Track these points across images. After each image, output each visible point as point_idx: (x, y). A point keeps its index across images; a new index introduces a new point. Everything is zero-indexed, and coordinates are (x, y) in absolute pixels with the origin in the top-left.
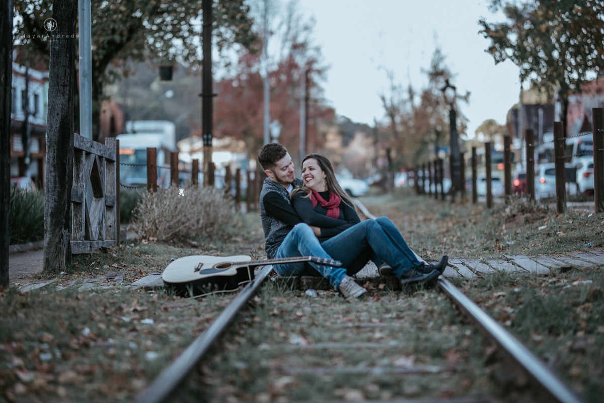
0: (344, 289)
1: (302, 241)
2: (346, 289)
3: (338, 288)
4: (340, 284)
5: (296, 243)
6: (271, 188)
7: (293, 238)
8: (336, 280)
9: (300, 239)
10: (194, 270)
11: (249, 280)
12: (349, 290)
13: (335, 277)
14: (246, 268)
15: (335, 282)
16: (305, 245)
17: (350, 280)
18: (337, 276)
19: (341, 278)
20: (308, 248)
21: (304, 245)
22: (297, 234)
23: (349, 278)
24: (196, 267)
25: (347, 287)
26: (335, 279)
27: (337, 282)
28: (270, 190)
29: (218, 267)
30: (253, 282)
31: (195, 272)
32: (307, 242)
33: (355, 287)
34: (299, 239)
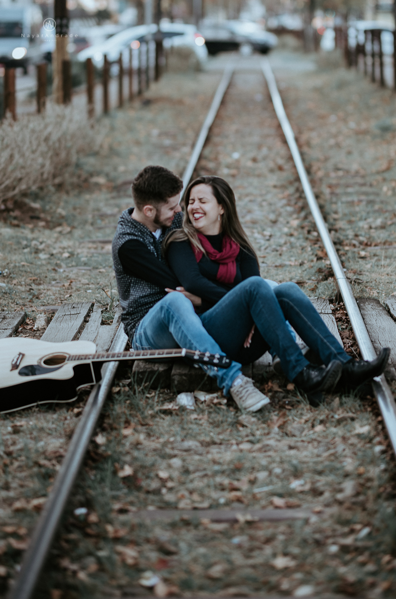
0: (238, 396)
1: (176, 321)
2: (240, 396)
3: (229, 392)
4: (231, 387)
5: (166, 322)
6: (128, 234)
7: (163, 316)
8: (226, 382)
9: (173, 317)
10: (10, 368)
11: (93, 382)
12: (244, 398)
13: (225, 377)
14: (88, 365)
15: (224, 384)
16: (180, 327)
17: (247, 382)
18: (227, 376)
19: (233, 379)
20: (185, 331)
21: (178, 327)
22: (167, 310)
23: (246, 379)
24: (14, 363)
25: (241, 393)
26: (225, 380)
27: (227, 385)
28: (127, 238)
29: (46, 362)
30: (100, 387)
31: (11, 370)
32: (184, 322)
33: (254, 394)
34: (171, 317)
